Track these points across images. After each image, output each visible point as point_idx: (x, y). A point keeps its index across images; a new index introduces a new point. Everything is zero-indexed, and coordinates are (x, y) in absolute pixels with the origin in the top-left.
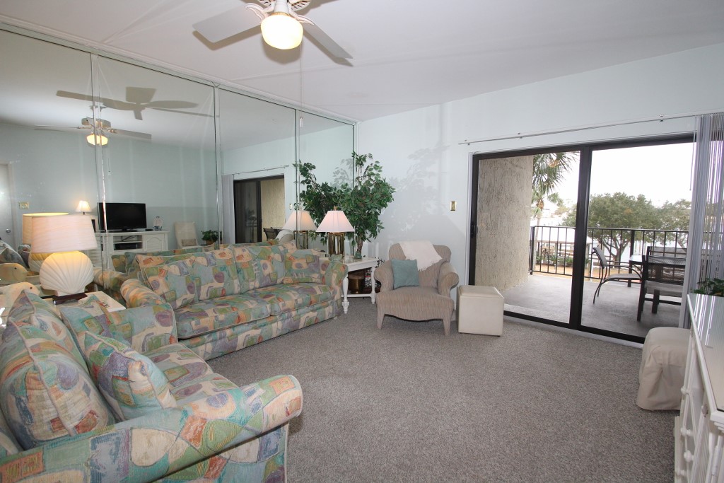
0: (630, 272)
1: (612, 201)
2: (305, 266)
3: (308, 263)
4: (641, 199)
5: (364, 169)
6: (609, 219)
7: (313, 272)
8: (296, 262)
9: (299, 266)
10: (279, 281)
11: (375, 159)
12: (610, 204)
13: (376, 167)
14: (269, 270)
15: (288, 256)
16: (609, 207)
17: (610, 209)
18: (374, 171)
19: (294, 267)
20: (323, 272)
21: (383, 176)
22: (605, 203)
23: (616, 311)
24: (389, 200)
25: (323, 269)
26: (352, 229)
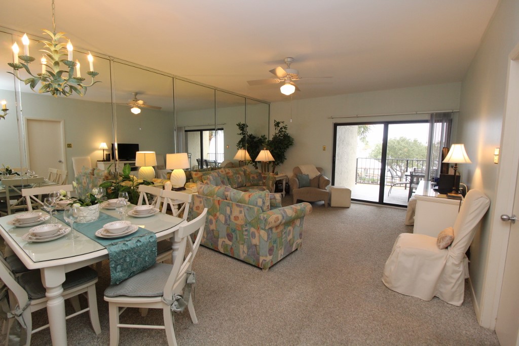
0: (406, 181)
1: (398, 142)
2: (256, 178)
3: (257, 176)
4: (415, 141)
5: (279, 128)
6: (396, 154)
7: (260, 180)
8: (252, 176)
9: (253, 177)
10: (244, 185)
11: (285, 124)
12: (397, 144)
13: (285, 128)
14: (240, 180)
15: (247, 172)
16: (396, 146)
17: (397, 147)
18: (283, 130)
19: (251, 178)
20: (264, 181)
21: (288, 132)
22: (394, 143)
23: (399, 199)
24: (291, 145)
25: (264, 179)
26: (273, 160)
